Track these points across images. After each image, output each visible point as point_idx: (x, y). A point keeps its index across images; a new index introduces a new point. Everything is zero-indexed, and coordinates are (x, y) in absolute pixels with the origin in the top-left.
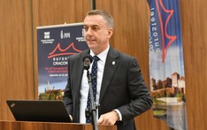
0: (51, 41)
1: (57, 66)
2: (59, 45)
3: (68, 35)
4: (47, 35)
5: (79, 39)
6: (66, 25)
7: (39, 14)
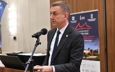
0: (75, 22)
2: (79, 24)
6: (82, 12)
7: (76, 7)
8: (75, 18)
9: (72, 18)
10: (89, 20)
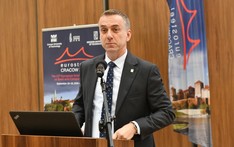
0: (59, 45)
1: (65, 73)
2: (67, 50)
4: (54, 38)
6: (75, 27)
7: (45, 14)
8: (58, 38)
9: (50, 38)
10: (90, 43)
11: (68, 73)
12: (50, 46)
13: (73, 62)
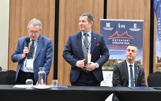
1: (115, 45)
3: (123, 26)
4: (108, 25)
5: (131, 29)
11: (117, 45)
12: (105, 29)
13: (121, 39)
